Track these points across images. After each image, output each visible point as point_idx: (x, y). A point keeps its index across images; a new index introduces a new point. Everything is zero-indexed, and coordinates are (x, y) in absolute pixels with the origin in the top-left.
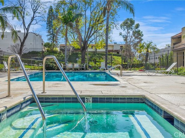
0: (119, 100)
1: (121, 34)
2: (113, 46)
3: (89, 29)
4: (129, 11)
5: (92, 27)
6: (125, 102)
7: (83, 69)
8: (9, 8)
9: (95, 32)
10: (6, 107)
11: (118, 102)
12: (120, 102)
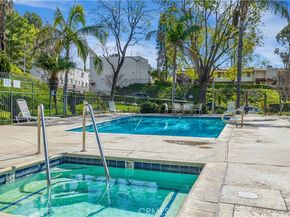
0: (170, 169)
1: (277, 52)
2: (265, 72)
3: (213, 47)
4: (279, 14)
5: (218, 45)
6: (177, 172)
7: (197, 112)
8: (90, 28)
9: (224, 51)
10: (14, 168)
11: (168, 171)
12: (172, 172)
